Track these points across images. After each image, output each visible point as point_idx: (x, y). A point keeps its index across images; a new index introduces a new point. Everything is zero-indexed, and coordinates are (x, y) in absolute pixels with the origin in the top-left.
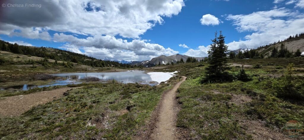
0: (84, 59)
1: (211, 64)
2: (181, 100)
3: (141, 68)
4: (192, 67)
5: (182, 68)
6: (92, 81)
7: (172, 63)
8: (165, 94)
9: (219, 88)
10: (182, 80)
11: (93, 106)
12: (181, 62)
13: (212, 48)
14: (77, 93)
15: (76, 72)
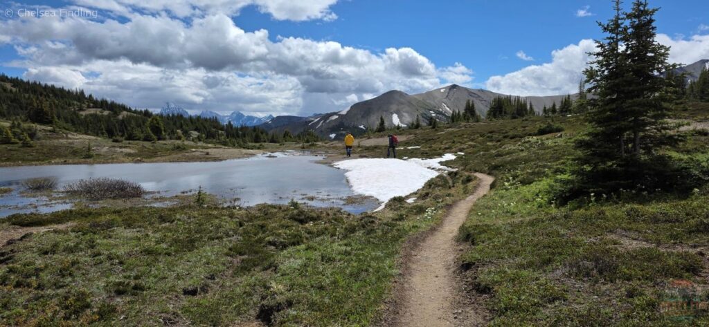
0: (81, 109)
1: (599, 122)
2: (485, 275)
3: (308, 142)
4: (511, 138)
5: (472, 140)
6: (114, 198)
7: (432, 123)
8: (412, 249)
9: (642, 226)
10: (475, 188)
11: (113, 310)
12: (466, 118)
13: (601, 58)
14: (46, 253)
15: (50, 163)
